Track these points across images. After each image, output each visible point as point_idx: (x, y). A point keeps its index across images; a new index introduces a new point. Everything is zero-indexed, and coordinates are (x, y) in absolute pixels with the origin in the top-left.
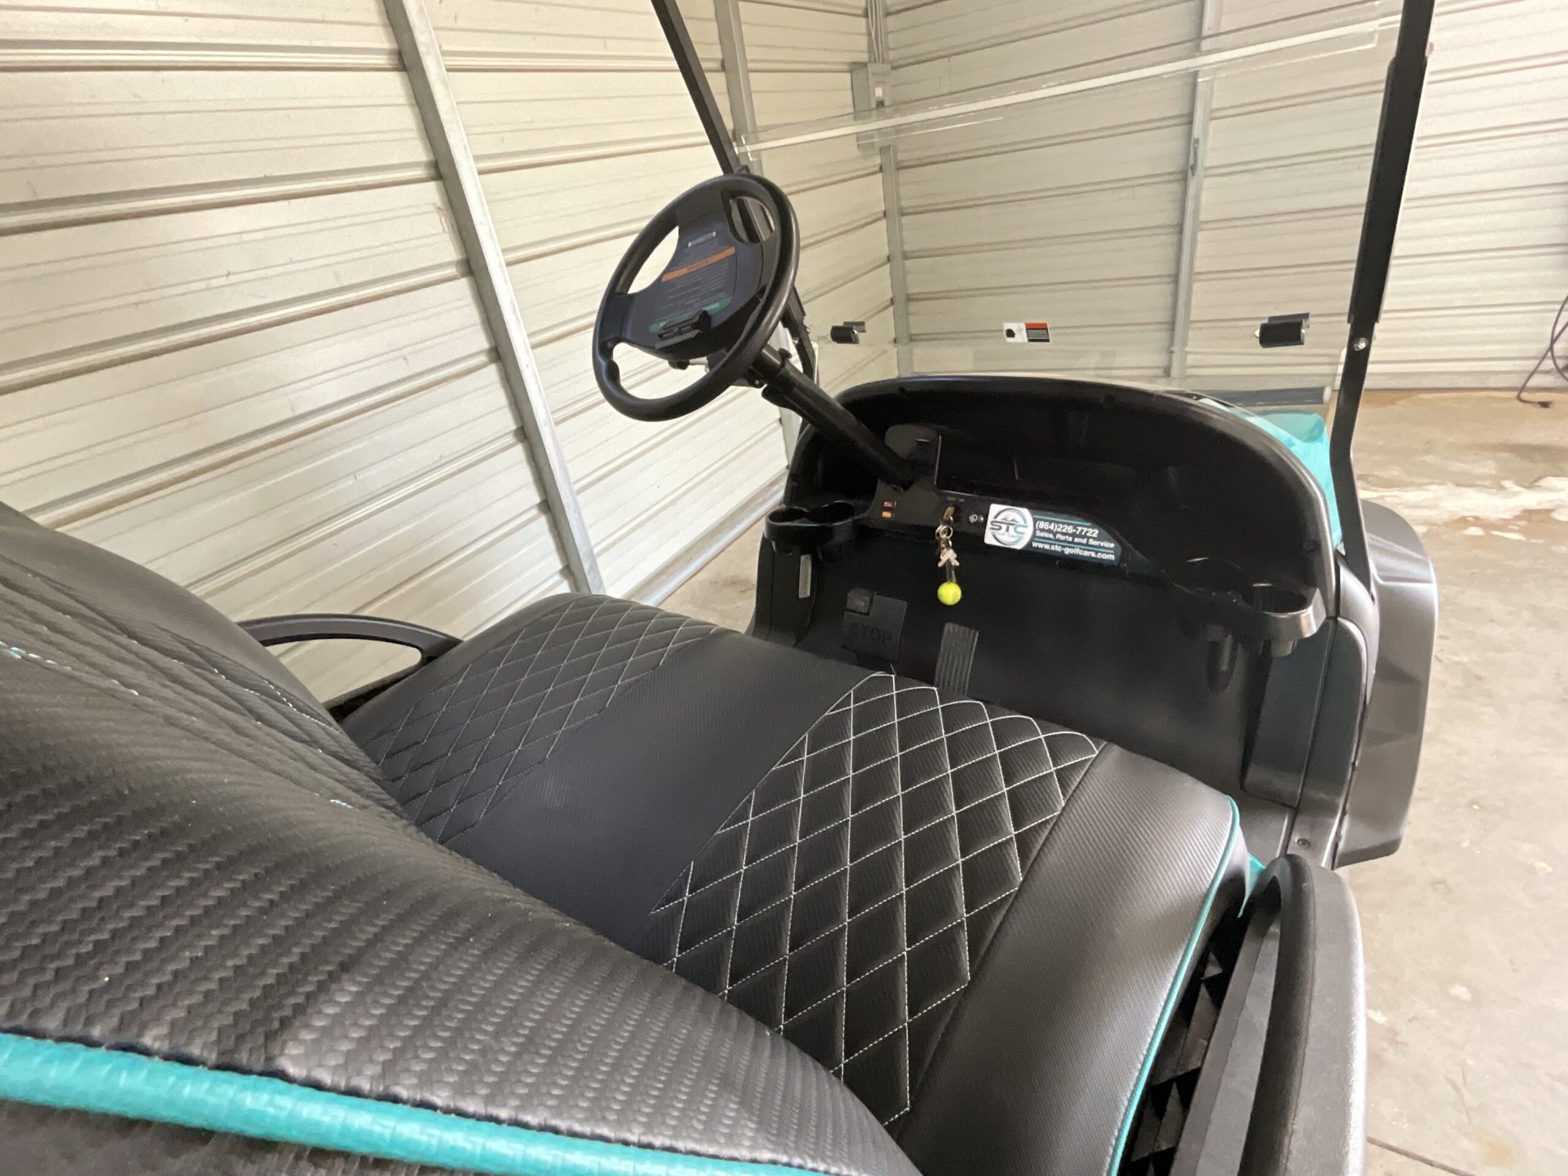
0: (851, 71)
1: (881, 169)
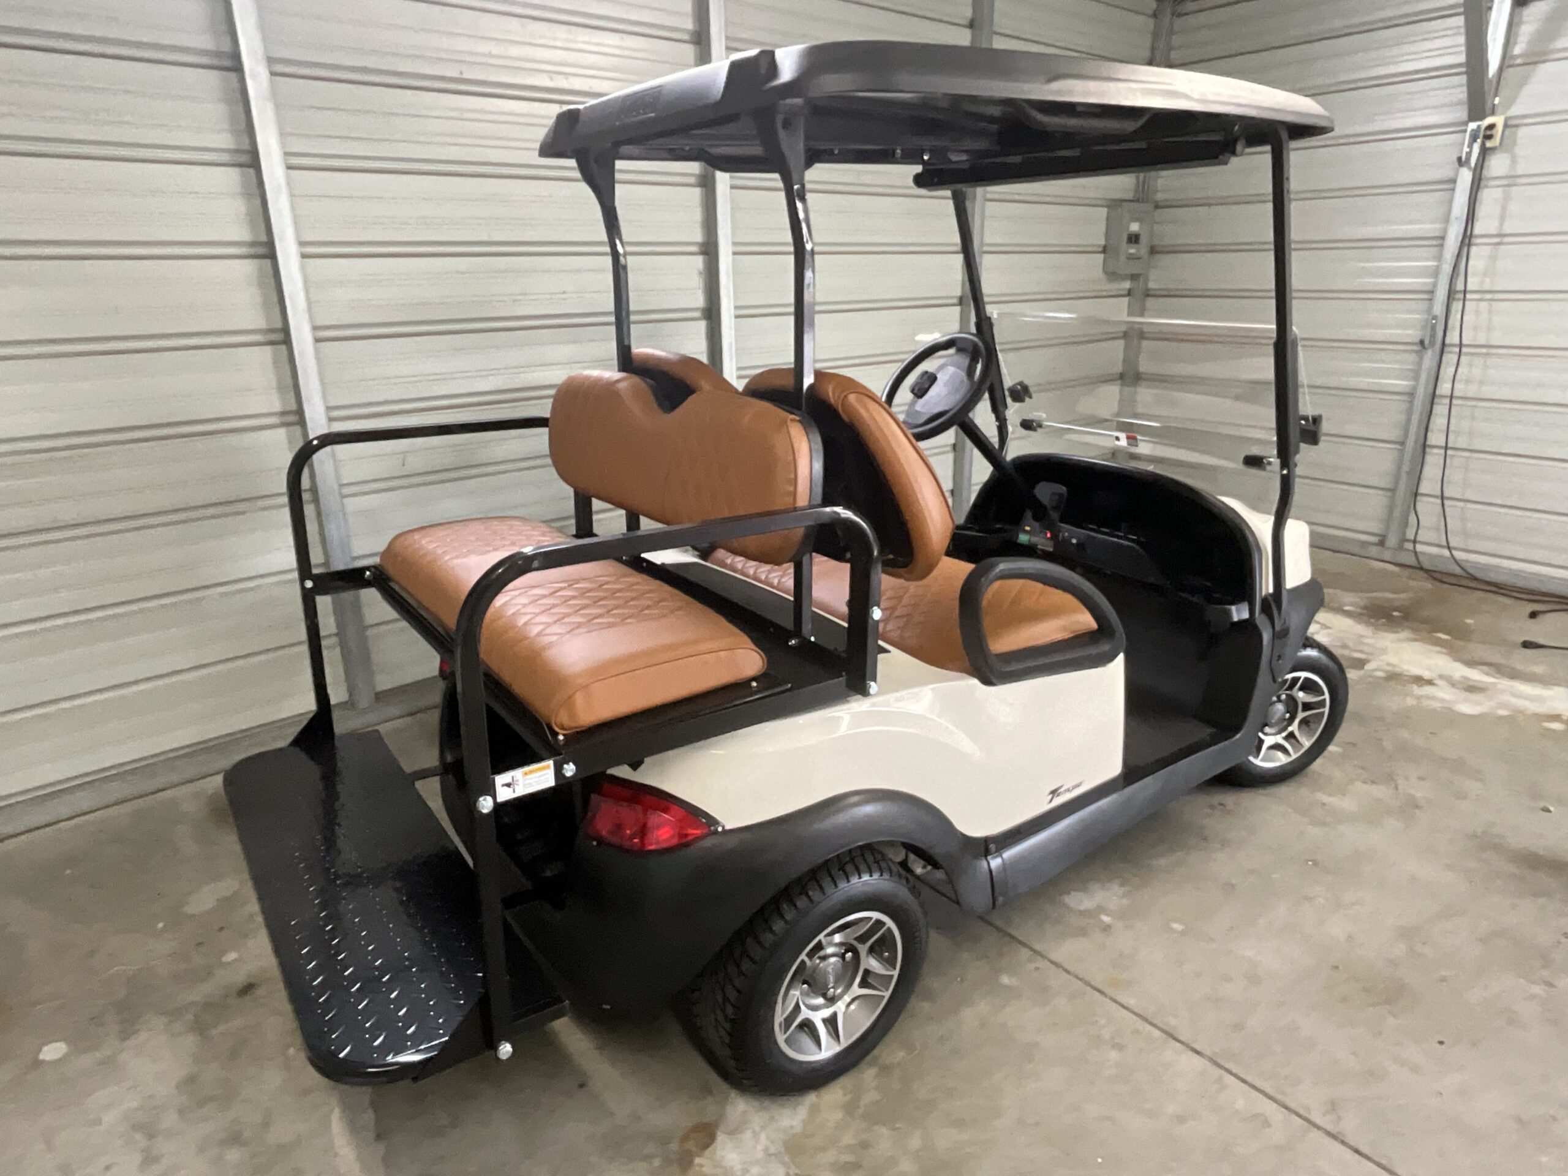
0: (1108, 206)
1: (1129, 293)
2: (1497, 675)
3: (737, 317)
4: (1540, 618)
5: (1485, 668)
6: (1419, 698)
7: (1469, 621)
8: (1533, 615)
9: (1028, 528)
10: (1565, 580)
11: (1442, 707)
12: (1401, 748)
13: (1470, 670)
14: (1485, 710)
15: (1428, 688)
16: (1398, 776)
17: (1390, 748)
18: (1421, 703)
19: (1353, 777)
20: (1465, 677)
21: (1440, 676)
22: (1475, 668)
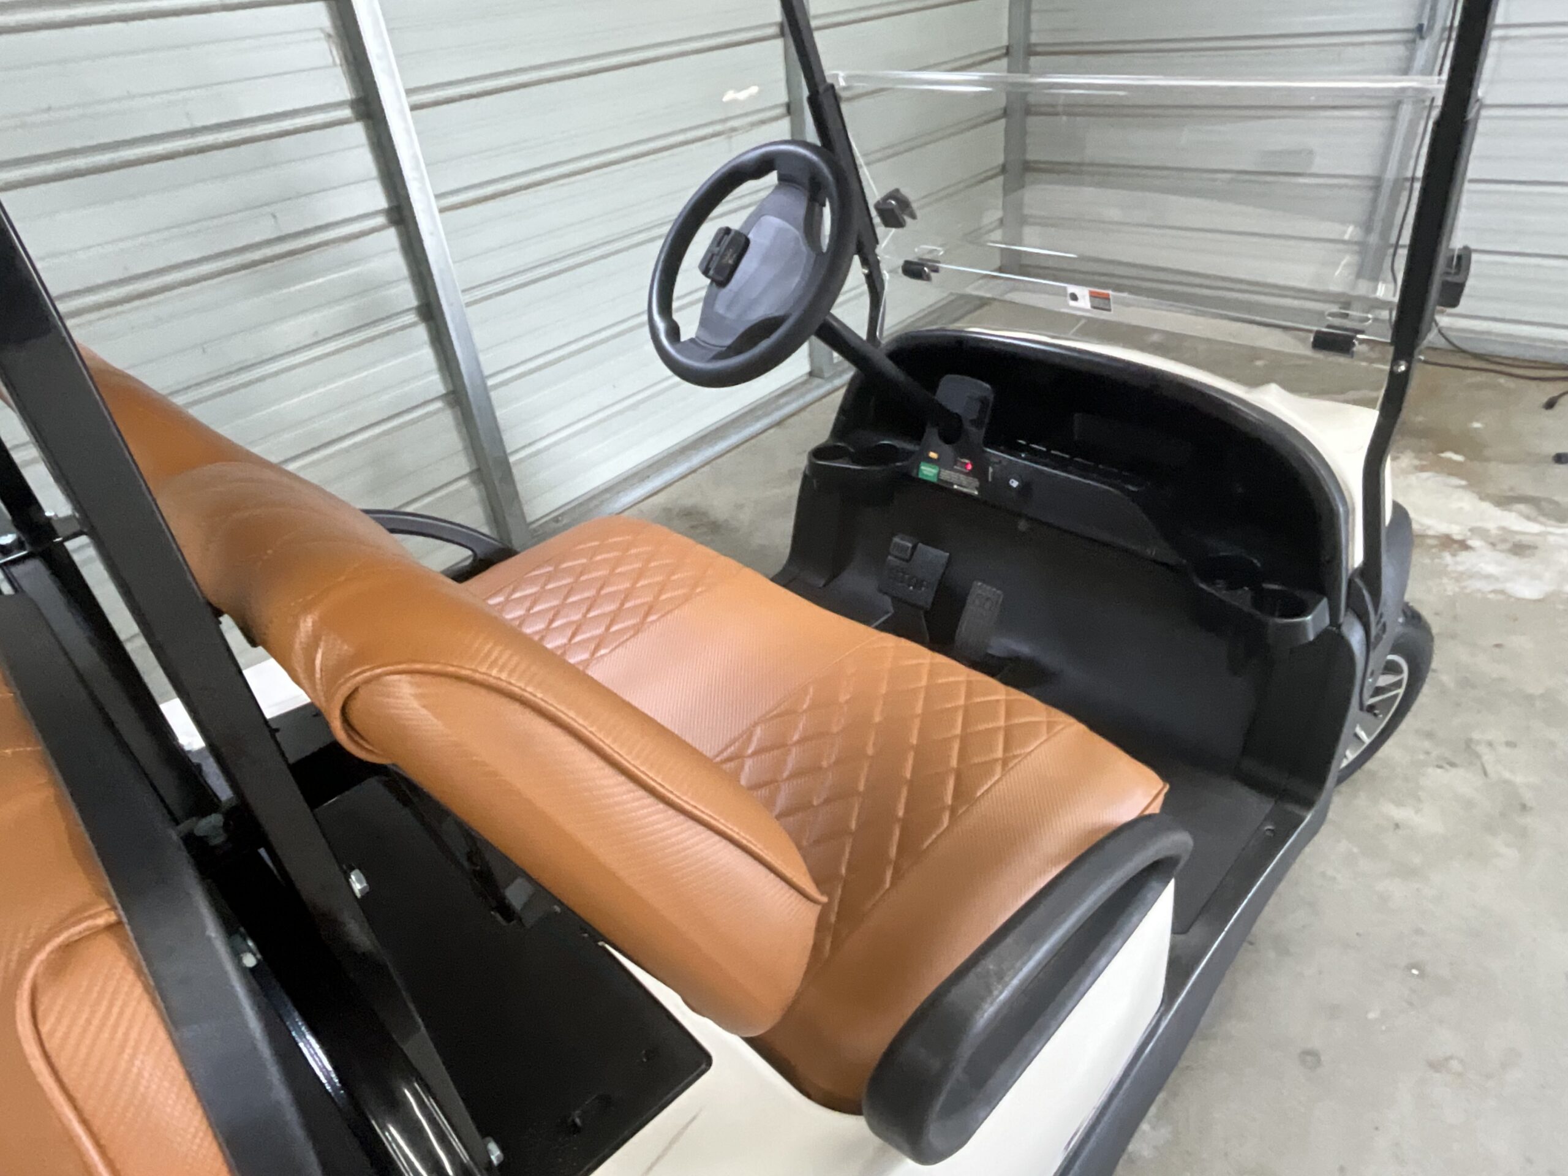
2: (1542, 519)
3: (414, 108)
4: (1558, 408)
5: (1521, 507)
6: (1459, 577)
7: (1477, 425)
8: (1550, 405)
9: (933, 455)
10: (1564, 343)
11: (1494, 591)
12: (1466, 683)
13: (1506, 513)
14: (1549, 588)
15: (1464, 556)
16: (1478, 742)
17: (1452, 685)
18: (1465, 587)
19: (1422, 757)
20: (1503, 529)
21: (1472, 530)
22: (1510, 510)
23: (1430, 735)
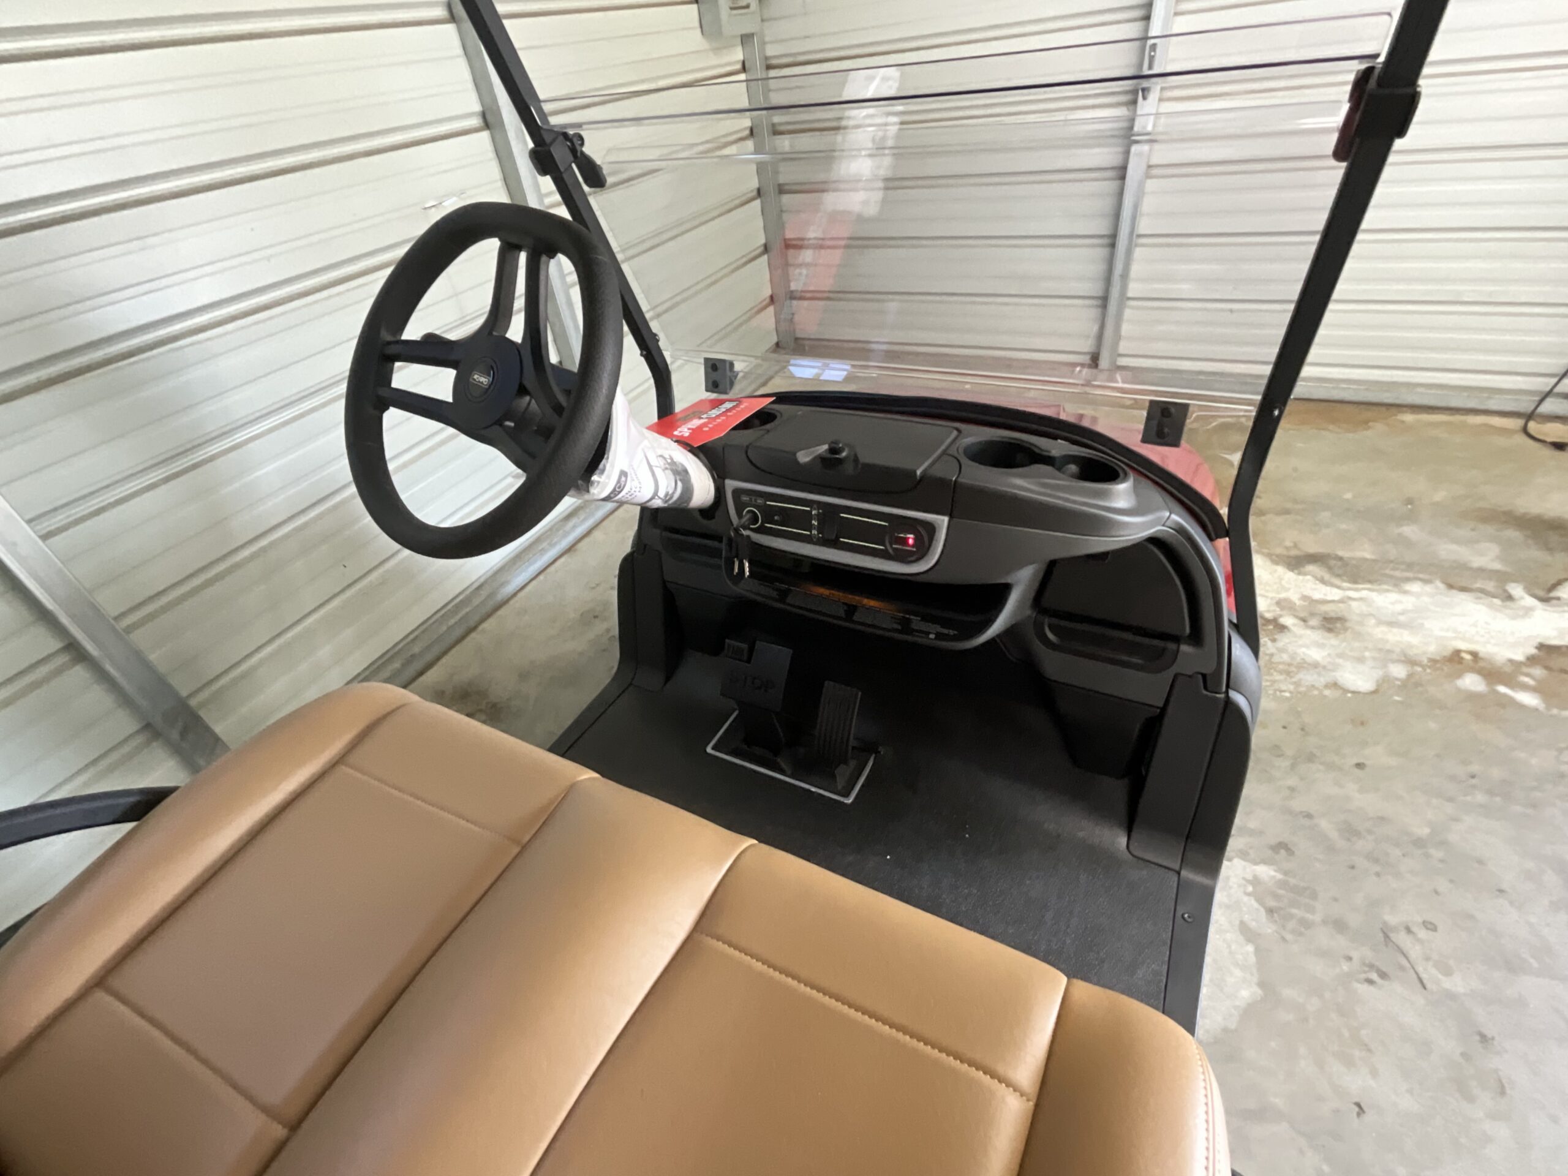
2: (1337, 581)
11: (1327, 686)
12: (1350, 832)
13: (1301, 577)
14: (1378, 674)
15: (1284, 640)
16: (1395, 929)
17: (1334, 835)
18: (1297, 684)
19: (1345, 967)
20: (1304, 598)
21: (1278, 603)
22: (1305, 574)
23: (1340, 926)
